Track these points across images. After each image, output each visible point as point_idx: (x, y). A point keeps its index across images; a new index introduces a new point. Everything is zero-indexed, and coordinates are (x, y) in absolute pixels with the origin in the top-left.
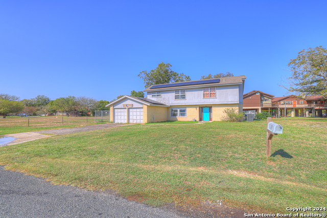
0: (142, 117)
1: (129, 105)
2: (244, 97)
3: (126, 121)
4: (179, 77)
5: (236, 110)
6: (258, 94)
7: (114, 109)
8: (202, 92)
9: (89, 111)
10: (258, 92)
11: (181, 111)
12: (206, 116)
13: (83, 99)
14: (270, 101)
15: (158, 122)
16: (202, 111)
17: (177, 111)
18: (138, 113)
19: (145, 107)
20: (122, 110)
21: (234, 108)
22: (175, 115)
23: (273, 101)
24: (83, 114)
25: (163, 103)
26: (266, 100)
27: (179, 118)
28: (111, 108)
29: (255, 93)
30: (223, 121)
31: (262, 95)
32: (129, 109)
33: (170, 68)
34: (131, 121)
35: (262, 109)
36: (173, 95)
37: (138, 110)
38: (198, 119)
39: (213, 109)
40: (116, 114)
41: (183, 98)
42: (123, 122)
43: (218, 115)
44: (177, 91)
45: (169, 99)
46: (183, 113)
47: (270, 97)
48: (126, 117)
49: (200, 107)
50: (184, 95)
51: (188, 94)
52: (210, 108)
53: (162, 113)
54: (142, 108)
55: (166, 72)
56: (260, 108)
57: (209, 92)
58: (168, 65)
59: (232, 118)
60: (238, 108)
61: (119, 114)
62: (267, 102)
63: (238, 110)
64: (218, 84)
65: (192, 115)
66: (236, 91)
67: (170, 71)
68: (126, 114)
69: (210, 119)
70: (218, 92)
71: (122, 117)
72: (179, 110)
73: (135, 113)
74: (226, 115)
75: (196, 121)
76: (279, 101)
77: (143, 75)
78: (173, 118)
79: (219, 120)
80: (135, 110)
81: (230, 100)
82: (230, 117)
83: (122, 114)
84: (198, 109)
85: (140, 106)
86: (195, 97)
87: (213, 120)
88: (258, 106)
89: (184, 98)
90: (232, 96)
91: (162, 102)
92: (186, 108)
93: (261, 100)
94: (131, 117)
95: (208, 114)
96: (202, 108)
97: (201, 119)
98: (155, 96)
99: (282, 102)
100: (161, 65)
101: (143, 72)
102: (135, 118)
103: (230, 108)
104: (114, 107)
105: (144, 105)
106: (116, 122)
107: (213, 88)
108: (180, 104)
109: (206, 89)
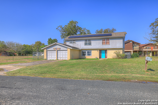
0: (66, 56)
1: (58, 48)
3: (55, 59)
4: (83, 30)
5: (121, 52)
6: (131, 42)
7: (47, 51)
8: (101, 41)
10: (131, 41)
11: (88, 52)
12: (103, 55)
14: (138, 47)
15: (75, 59)
16: (101, 53)
17: (85, 52)
18: (64, 54)
19: (69, 50)
20: (53, 52)
21: (120, 51)
22: (84, 55)
23: (140, 46)
25: (77, 47)
26: (135, 46)
27: (87, 57)
28: (45, 51)
29: (130, 42)
30: (113, 58)
31: (134, 43)
32: (57, 51)
33: (77, 24)
34: (59, 59)
35: (133, 51)
36: (83, 42)
37: (64, 52)
39: (108, 51)
40: (48, 54)
41: (90, 44)
42: (53, 59)
43: (111, 54)
44: (86, 40)
45: (81, 45)
47: (138, 44)
48: (56, 56)
49: (99, 50)
50: (91, 43)
51: (93, 42)
52: (106, 51)
53: (77, 54)
54: (67, 50)
55: (75, 27)
56: (132, 51)
57: (106, 41)
58: (76, 22)
59: (119, 57)
60: (122, 51)
61: (51, 54)
62: (136, 47)
63: (122, 52)
64: (111, 36)
65: (95, 55)
66: (121, 41)
67: (77, 26)
68: (56, 54)
69: (106, 57)
70: (111, 41)
71: (53, 56)
72: (87, 52)
73: (62, 54)
74: (115, 55)
75: (97, 58)
76: (143, 47)
77: (60, 29)
78: (83, 57)
79: (111, 58)
80: (62, 52)
81: (118, 46)
82: (118, 56)
83: (53, 54)
84: (99, 51)
85: (66, 49)
86: (96, 44)
87: (108, 58)
88: (131, 50)
89: (91, 44)
90: (119, 44)
91: (76, 47)
92: (91, 50)
93: (133, 46)
94: (59, 56)
95: (105, 54)
96: (101, 51)
97: (100, 57)
98: (72, 43)
99: (145, 47)
100: (72, 22)
101: (60, 26)
102: (61, 56)
103: (118, 51)
104: (47, 50)
105: (68, 49)
106: (49, 59)
107: (108, 39)
108: (88, 48)
109: (103, 39)
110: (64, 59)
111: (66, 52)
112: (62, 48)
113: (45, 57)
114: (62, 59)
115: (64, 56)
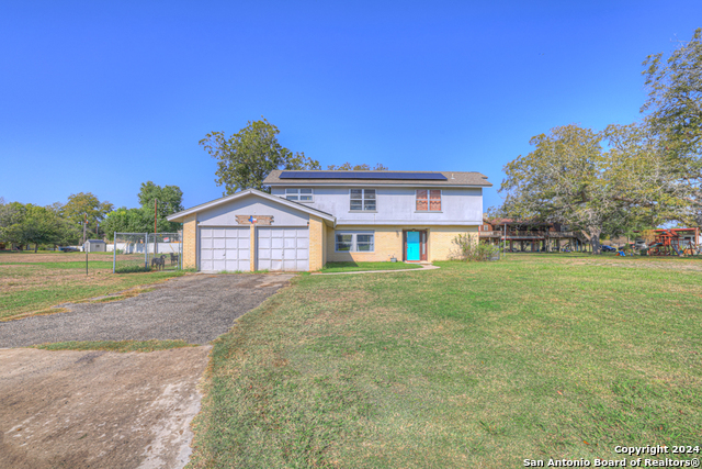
1: (261, 217)
3: (248, 266)
4: (296, 160)
5: (475, 238)
8: (413, 198)
11: (360, 238)
12: (413, 249)
16: (406, 240)
17: (350, 238)
18: (290, 243)
19: (316, 226)
21: (472, 234)
22: (345, 248)
27: (357, 255)
28: (189, 226)
30: (451, 260)
32: (257, 228)
33: (276, 136)
34: (264, 265)
36: (346, 199)
37: (289, 233)
38: (400, 259)
39: (433, 236)
40: (205, 244)
41: (370, 208)
43: (442, 247)
44: (354, 190)
45: (334, 208)
46: (365, 242)
48: (249, 254)
49: (403, 231)
50: (374, 202)
51: (380, 199)
52: (423, 233)
54: (307, 228)
57: (428, 200)
59: (469, 255)
60: (477, 234)
61: (219, 244)
63: (478, 239)
66: (479, 201)
68: (250, 243)
69: (423, 257)
70: (445, 199)
71: (231, 255)
72: (355, 236)
73: (277, 243)
74: (457, 248)
75: (396, 261)
78: (341, 255)
79: (444, 259)
80: (279, 233)
81: (467, 218)
82: (466, 250)
83: (231, 244)
84: (401, 233)
85: (301, 222)
86: (397, 208)
87: (431, 259)
89: (374, 208)
90: (472, 210)
92: (374, 231)
94: (262, 254)
95: (418, 245)
96: (405, 234)
97: (404, 257)
98: (295, 197)
101: (214, 133)
102: (277, 254)
103: (465, 234)
104: (198, 222)
105: (311, 221)
106: (209, 267)
107: (436, 191)
109: (421, 192)
110: (290, 266)
111: (300, 233)
112: (282, 218)
113: (188, 260)
114: (277, 267)
115: (289, 254)
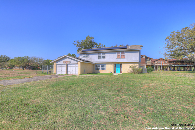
0: (77, 70)
1: (68, 62)
2: (141, 57)
3: (65, 73)
4: (99, 46)
5: (137, 66)
6: (144, 57)
7: (57, 65)
8: (116, 54)
9: (39, 66)
10: (144, 56)
11: (102, 66)
12: (118, 70)
13: (35, 59)
14: (150, 61)
15: (87, 74)
16: (116, 67)
17: (99, 66)
18: (74, 68)
19: (79, 63)
20: (63, 65)
21: (136, 65)
22: (98, 69)
23: (152, 61)
24: (34, 68)
25: (91, 61)
26: (148, 61)
27: (101, 71)
28: (55, 64)
30: (129, 73)
31: (146, 58)
32: (67, 64)
33: (93, 40)
34: (69, 73)
35: (146, 66)
36: (97, 56)
37: (74, 65)
38: (113, 72)
39: (123, 65)
40: (58, 68)
41: (104, 58)
42: (63, 73)
43: (126, 69)
44: (99, 53)
45: (94, 58)
46: (103, 68)
47: (150, 59)
48: (65, 70)
49: (114, 64)
50: (105, 56)
51: (107, 56)
52: (121, 65)
53: (90, 68)
54: (77, 64)
55: (91, 42)
56: (145, 65)
57: (121, 55)
58: (92, 38)
59: (135, 71)
60: (138, 65)
61: (60, 68)
62: (149, 62)
64: (126, 49)
65: (109, 69)
66: (137, 54)
67: (93, 42)
68: (65, 68)
69: (121, 72)
70: (126, 54)
71: (63, 70)
72: (100, 66)
73: (71, 68)
74: (131, 69)
75: (112, 73)
76: (154, 61)
77: (76, 43)
78: (97, 71)
79: (127, 72)
80: (72, 65)
81: (133, 60)
83: (63, 68)
84: (113, 65)
85: (76, 62)
86: (111, 58)
87: (123, 73)
88: (144, 64)
90: (135, 57)
91: (89, 60)
92: (105, 64)
93: (146, 61)
94: (69, 70)
95: (119, 68)
96: (115, 65)
97: (115, 72)
98: (85, 56)
99: (156, 62)
100: (88, 38)
101: (76, 41)
102: (71, 71)
103: (133, 65)
104: (56, 63)
106: (58, 73)
107: (123, 52)
108: (102, 62)
109: (118, 52)
110: (74, 73)
111: (76, 65)
112: (72, 62)
113: (54, 72)
114: (72, 74)
115: (74, 71)
